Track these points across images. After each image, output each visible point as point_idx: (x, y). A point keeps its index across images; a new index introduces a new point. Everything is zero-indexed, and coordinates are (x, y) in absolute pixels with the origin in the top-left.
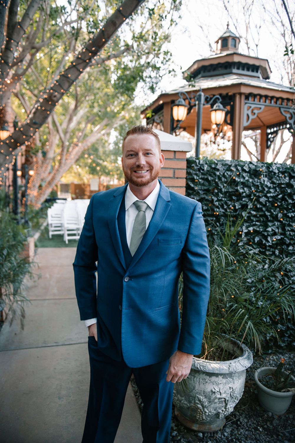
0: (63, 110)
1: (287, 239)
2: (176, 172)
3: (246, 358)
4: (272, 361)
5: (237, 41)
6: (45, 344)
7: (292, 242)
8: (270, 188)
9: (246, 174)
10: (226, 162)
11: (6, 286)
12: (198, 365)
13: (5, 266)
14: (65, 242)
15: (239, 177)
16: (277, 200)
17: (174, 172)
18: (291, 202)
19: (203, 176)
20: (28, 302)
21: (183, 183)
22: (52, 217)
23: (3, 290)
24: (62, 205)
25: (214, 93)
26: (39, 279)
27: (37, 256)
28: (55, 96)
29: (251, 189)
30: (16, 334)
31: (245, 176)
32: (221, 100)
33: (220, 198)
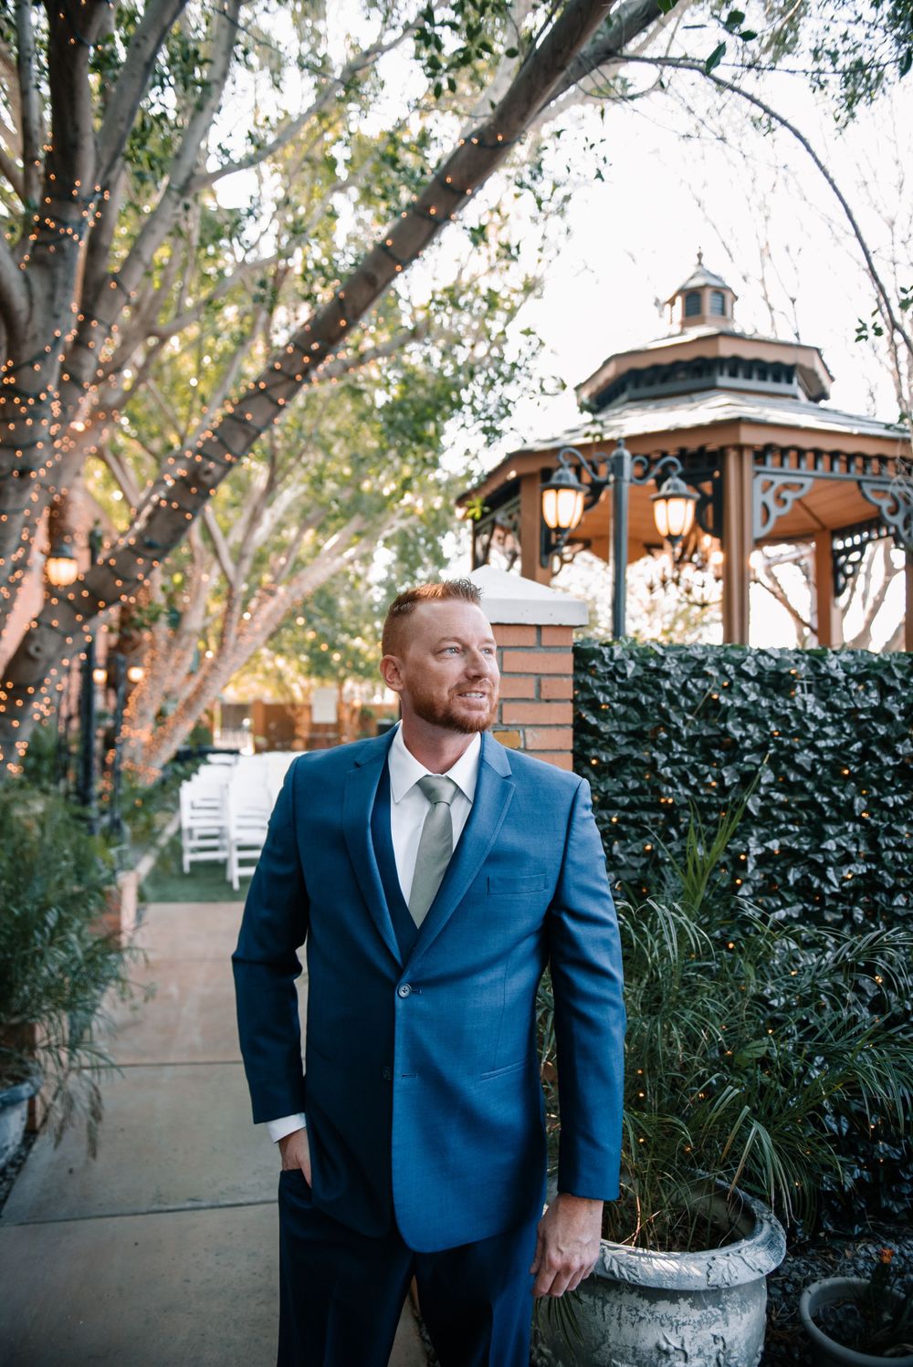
0: (233, 493)
1: (885, 874)
2: (543, 684)
3: (763, 1243)
4: (861, 1262)
5: (729, 297)
6: (159, 1203)
7: (902, 882)
8: (823, 723)
9: (750, 684)
10: (690, 652)
11: (51, 1019)
12: (615, 1262)
13: (48, 958)
14: (230, 884)
15: (730, 692)
16: (848, 758)
17: (539, 685)
18: (892, 763)
19: (623, 694)
20: (114, 1070)
21: (565, 713)
22: (193, 808)
23: (40, 1033)
24: (225, 769)
25: (664, 446)
26: (146, 999)
27: (144, 930)
28: (208, 472)
29: (768, 728)
30: (71, 1171)
31: (746, 690)
32: (680, 469)
33: (677, 756)
